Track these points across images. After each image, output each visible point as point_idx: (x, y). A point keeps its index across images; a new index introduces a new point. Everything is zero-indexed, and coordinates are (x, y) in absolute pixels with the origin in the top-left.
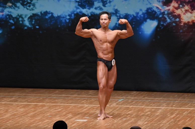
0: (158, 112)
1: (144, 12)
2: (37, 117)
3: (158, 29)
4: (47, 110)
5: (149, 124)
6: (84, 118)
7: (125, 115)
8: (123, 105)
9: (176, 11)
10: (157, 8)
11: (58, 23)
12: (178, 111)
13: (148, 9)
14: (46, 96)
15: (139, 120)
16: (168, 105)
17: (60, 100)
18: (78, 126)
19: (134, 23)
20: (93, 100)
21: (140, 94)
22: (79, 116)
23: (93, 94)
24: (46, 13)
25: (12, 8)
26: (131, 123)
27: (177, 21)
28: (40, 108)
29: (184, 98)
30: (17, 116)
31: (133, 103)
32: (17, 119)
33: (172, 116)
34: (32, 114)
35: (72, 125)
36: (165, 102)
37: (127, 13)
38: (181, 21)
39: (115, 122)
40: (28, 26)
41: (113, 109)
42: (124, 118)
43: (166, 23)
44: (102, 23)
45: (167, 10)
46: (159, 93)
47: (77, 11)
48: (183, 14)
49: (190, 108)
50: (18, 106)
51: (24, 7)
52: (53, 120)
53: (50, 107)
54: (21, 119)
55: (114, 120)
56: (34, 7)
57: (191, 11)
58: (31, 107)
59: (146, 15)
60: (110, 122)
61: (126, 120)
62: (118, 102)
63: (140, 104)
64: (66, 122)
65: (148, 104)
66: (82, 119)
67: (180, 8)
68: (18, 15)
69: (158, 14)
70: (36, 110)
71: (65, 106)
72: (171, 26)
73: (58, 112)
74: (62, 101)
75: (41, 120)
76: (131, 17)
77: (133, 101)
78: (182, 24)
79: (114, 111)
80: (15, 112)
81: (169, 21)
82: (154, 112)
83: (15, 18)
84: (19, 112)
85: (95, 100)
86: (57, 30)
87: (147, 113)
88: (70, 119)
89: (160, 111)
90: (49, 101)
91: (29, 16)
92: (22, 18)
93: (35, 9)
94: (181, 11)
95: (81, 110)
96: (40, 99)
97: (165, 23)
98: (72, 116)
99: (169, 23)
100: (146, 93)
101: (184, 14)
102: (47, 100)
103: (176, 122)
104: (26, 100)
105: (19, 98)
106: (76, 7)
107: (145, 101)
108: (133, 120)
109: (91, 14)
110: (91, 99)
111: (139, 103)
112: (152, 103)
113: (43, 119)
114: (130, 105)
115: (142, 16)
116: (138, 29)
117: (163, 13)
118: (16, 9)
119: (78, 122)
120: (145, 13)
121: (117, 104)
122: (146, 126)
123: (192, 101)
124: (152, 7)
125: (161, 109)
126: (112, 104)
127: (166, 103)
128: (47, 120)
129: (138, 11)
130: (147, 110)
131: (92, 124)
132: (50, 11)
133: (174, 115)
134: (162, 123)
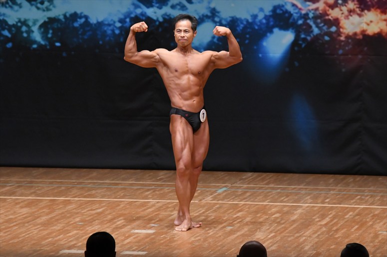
0: (295, 213)
1: (268, 14)
2: (56, 225)
3: (296, 48)
4: (74, 211)
5: (278, 238)
6: (148, 226)
7: (229, 220)
8: (226, 200)
9: (330, 11)
10: (294, 5)
11: (99, 37)
12: (335, 212)
13: (275, 8)
14: (73, 182)
15: (258, 230)
16: (315, 199)
17: (101, 191)
18: (136, 242)
19: (248, 36)
20: (166, 190)
21: (260, 178)
22: (137, 223)
23: (166, 178)
24: (75, 16)
25: (6, 7)
26: (243, 235)
27: (332, 33)
28: (61, 206)
29: (347, 185)
30: (15, 224)
31: (245, 197)
32: (15, 230)
33: (324, 222)
34: (44, 218)
35: (125, 240)
36: (309, 194)
37: (235, 16)
38: (340, 31)
39: (210, 234)
40: (40, 42)
41: (206, 207)
42: (229, 225)
43: (312, 35)
44: (180, 38)
45: (312, 10)
46: (297, 175)
47: (136, 13)
48: (345, 18)
49: (359, 205)
50: (17, 204)
51: (32, 5)
52: (88, 230)
53: (81, 205)
54: (23, 230)
55: (208, 230)
56: (50, 5)
57: (359, 12)
58: (42, 204)
59: (271, 19)
60: (201, 235)
61: (231, 230)
62: (216, 194)
63: (261, 197)
64: (112, 235)
65: (277, 197)
66: (144, 228)
67: (339, 5)
68: (20, 21)
69: (296, 18)
70: (53, 212)
71: (109, 203)
72: (321, 41)
73: (96, 215)
74: (106, 193)
75: (63, 231)
76: (242, 23)
77: (245, 192)
78: (342, 38)
79: (208, 212)
80: (12, 214)
81: (316, 31)
82: (287, 213)
83: (14, 26)
84: (20, 216)
85: (170, 190)
86: (97, 51)
87: (274, 215)
88: (121, 228)
89: (300, 211)
90: (78, 194)
91: (41, 22)
92: (28, 26)
93: (53, 9)
94: (341, 12)
95: (142, 211)
96: (60, 189)
97: (310, 36)
98: (124, 223)
99: (317, 35)
100: (271, 176)
101: (347, 17)
102: (74, 191)
103: (330, 234)
104: (33, 191)
105: (19, 187)
106: (133, 4)
107: (270, 192)
108: (246, 229)
109: (164, 19)
110: (162, 189)
111: (258, 196)
112: (283, 196)
113: (66, 228)
114: (241, 201)
115: (264, 21)
116: (255, 47)
117: (305, 17)
118: (16, 8)
119: (137, 235)
120: (270, 16)
121: (214, 199)
122: (271, 242)
123: (363, 191)
124: (284, 4)
125: (301, 206)
126: (204, 199)
127: (312, 196)
128: (75, 232)
129: (256, 12)
130: (274, 210)
131: (165, 238)
132: (81, 13)
133: (327, 218)
134: (305, 236)
